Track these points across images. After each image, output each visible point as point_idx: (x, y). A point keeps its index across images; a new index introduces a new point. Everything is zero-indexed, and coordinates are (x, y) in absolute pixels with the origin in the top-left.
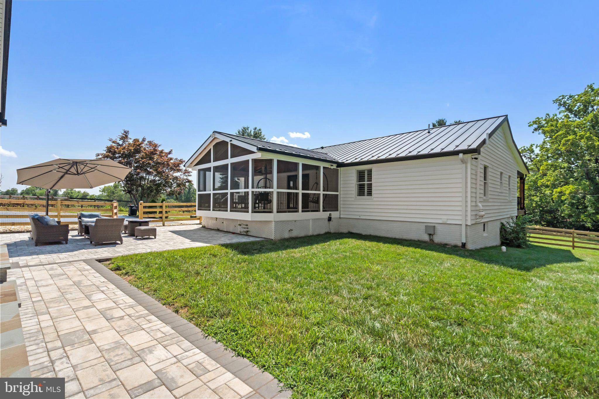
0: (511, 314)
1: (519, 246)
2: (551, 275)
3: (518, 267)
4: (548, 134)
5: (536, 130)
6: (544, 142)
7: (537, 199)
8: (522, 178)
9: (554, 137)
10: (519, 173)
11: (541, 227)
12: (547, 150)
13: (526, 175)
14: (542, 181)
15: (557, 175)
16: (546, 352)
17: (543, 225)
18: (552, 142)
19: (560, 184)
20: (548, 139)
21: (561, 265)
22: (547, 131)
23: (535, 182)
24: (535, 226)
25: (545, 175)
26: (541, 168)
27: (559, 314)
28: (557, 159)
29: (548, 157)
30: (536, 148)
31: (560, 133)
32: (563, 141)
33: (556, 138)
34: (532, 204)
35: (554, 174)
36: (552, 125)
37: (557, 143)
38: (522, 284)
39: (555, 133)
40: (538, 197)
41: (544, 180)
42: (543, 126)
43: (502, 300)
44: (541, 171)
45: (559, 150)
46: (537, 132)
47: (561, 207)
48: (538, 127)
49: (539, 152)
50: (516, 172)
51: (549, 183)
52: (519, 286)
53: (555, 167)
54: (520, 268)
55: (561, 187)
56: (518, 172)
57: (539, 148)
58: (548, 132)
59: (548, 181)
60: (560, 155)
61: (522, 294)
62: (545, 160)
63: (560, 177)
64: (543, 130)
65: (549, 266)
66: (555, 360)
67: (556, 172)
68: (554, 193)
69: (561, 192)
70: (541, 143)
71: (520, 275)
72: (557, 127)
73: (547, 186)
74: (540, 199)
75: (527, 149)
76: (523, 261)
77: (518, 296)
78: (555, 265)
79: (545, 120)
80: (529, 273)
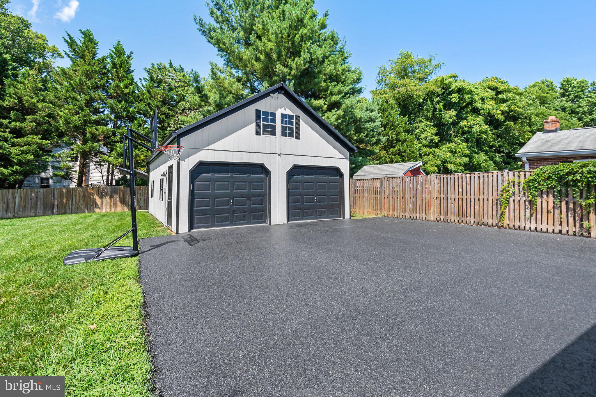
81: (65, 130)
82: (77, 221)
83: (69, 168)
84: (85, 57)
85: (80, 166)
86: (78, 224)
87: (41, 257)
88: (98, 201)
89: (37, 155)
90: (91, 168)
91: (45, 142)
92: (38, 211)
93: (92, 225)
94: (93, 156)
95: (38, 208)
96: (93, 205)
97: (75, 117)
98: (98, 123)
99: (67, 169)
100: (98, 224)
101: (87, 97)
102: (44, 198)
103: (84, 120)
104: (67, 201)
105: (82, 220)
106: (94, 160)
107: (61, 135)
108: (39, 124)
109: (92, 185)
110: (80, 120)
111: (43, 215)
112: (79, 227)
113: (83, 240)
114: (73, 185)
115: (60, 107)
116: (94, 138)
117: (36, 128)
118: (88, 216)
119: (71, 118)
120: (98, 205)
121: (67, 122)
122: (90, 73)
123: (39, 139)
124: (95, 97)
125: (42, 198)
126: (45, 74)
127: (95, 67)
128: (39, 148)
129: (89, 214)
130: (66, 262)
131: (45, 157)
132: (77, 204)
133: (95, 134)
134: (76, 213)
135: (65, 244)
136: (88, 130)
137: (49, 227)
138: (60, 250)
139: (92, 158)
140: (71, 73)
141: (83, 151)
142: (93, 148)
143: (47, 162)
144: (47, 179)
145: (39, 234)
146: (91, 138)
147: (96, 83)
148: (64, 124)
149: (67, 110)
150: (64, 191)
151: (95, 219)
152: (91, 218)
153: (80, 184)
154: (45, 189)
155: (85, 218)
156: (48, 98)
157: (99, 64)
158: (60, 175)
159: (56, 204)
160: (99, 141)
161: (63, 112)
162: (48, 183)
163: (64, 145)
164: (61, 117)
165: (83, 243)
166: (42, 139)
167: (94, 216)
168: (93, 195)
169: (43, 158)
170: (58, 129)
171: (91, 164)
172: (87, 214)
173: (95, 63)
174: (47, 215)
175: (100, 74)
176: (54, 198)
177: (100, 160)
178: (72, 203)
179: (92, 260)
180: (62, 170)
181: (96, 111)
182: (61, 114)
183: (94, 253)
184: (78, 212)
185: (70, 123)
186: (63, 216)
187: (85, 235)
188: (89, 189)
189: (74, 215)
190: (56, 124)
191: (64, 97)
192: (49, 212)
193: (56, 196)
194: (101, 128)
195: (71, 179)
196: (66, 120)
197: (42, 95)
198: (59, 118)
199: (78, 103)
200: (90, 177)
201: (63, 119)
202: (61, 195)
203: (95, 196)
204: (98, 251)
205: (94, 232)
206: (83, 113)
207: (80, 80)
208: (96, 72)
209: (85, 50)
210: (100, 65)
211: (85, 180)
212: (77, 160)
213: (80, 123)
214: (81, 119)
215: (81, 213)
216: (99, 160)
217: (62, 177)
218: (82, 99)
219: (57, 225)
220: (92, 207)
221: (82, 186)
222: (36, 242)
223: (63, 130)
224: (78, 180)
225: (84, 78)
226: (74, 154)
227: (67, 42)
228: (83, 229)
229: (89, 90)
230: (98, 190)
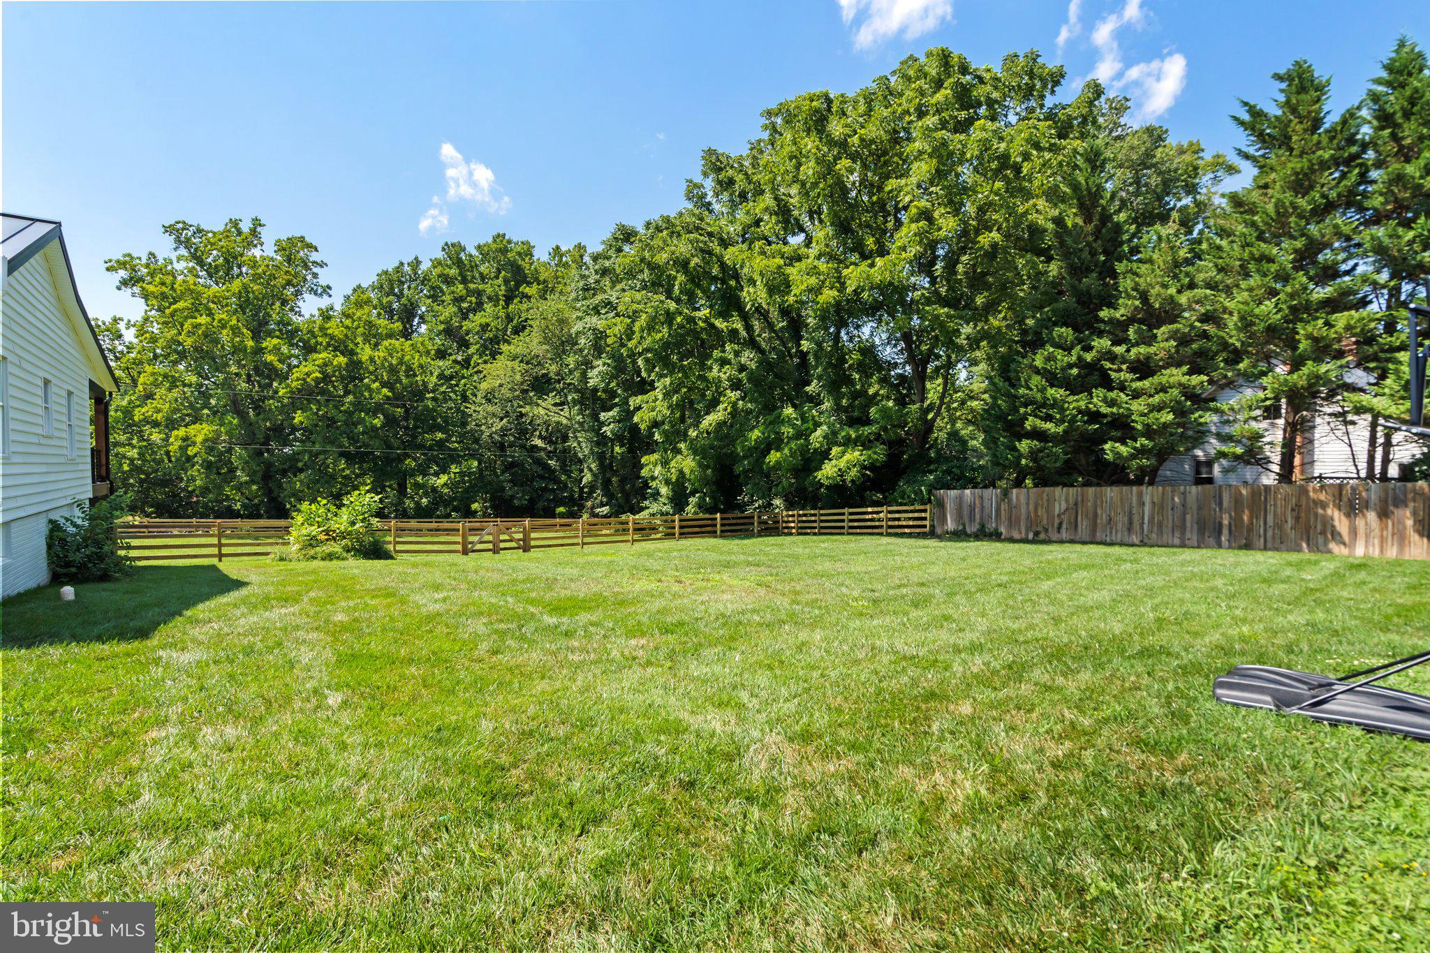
0: (131, 772)
1: (105, 577)
2: (195, 632)
3: (117, 634)
4: (154, 302)
5: (124, 283)
6: (146, 319)
7: (134, 453)
8: (100, 400)
9: (167, 311)
10: (93, 386)
11: (146, 520)
12: (154, 340)
13: (111, 394)
14: (144, 410)
15: (176, 400)
16: (236, 827)
17: (148, 515)
18: (164, 323)
19: (183, 420)
20: (153, 312)
21: (211, 604)
22: (153, 293)
23: (128, 412)
24: (130, 518)
25: (150, 396)
26: (141, 380)
27: (237, 718)
28: (175, 363)
29: (156, 357)
30: (128, 328)
31: (181, 305)
32: (187, 326)
33: (172, 315)
34: (121, 465)
35: (170, 396)
36: (163, 284)
37: (174, 326)
38: (141, 678)
39: (171, 304)
40: (134, 447)
41: (147, 410)
42: (141, 280)
43: (95, 742)
44: (140, 388)
45: (180, 344)
46: (129, 291)
47: (186, 470)
48: (131, 278)
49: (135, 341)
50: (87, 383)
51: (159, 416)
52: (132, 684)
53: (174, 383)
54: (123, 634)
55: (186, 426)
56: (91, 382)
57: (133, 331)
58: (156, 297)
59: (159, 411)
60: (183, 355)
61: (147, 705)
62: (150, 362)
63: (182, 404)
64: (143, 289)
65: (188, 613)
66: (259, 835)
67: (175, 393)
68: (171, 440)
69: (185, 439)
70: (140, 319)
71: (128, 655)
72: (173, 288)
73: (156, 424)
74: (139, 454)
75: (103, 327)
76: (126, 616)
77: (136, 715)
78: (200, 606)
79: (147, 266)
80: (148, 643)
81: (1243, 343)
82: (1276, 572)
83: (1257, 436)
84: (1290, 138)
85: (1285, 431)
86: (1276, 581)
87: (1169, 654)
88: (1341, 522)
89: (1180, 412)
90: (1318, 433)
91: (1196, 380)
92: (1188, 535)
93: (1317, 590)
94: (1323, 399)
95: (1188, 529)
96: (1323, 533)
97: (1268, 305)
98: (1334, 305)
99: (1249, 439)
100: (1336, 592)
101: (1299, 244)
102: (1200, 508)
103: (1291, 308)
104: (1251, 518)
105: (1288, 572)
106: (1328, 410)
107: (1235, 356)
108: (1184, 341)
109: (1320, 477)
110: (1280, 310)
111: (1198, 547)
112: (1277, 589)
113: (1284, 631)
114: (1269, 480)
115: (1228, 291)
116: (1323, 350)
117: (1177, 352)
118: (1309, 562)
119: (1257, 311)
120: (1339, 534)
121: (1246, 323)
122: (1306, 175)
123: (1184, 375)
124: (1323, 236)
125: (1195, 507)
126: (1200, 226)
127: (1320, 153)
128: (1184, 394)
129: (1313, 557)
130: (1219, 691)
131: (1197, 415)
132: (1279, 526)
133: (1323, 338)
134: (1277, 549)
135: (1234, 632)
136: (1302, 332)
137: (1205, 577)
138: (1216, 647)
139: (1322, 406)
140: (1255, 196)
141: (1290, 390)
142: (1318, 377)
143: (1201, 424)
144: (1209, 464)
145: (1179, 594)
146: (1314, 352)
147: (1324, 196)
148: (1239, 329)
149: (1246, 294)
150: (1244, 492)
151: (1327, 572)
152: (1317, 568)
153: (1286, 474)
154: (1200, 487)
155: (1299, 566)
156: (1200, 277)
157: (1332, 139)
158: (1234, 453)
159: (1226, 522)
160: (1340, 354)
161: (1235, 303)
162: (1211, 472)
163: (1241, 381)
164: (1231, 314)
165: (1279, 641)
166: (1190, 373)
167: (1328, 566)
168: (1324, 506)
169: (1193, 417)
170: (1225, 345)
171: (1318, 420)
172: (1306, 555)
173: (1319, 142)
174: (1207, 547)
175: (1338, 165)
176: (1221, 509)
177: (1343, 407)
178: (1265, 523)
179: (1295, 710)
180: (1239, 442)
181: (1329, 273)
182: (1230, 305)
183: (1303, 690)
184: (1283, 546)
185: (1252, 324)
186: (1242, 553)
187: (1290, 618)
188: (1310, 489)
189: (1270, 553)
190: (1221, 333)
191: (1238, 263)
192: (1212, 541)
193: (1225, 504)
194: (1341, 319)
195: (1264, 463)
196: (1242, 318)
197: (1187, 274)
198: (1226, 316)
199: (1273, 268)
200: (1316, 457)
201: (1235, 319)
202: (1238, 501)
203: (1329, 512)
204: (1321, 686)
205: (1320, 615)
206: (1289, 289)
207: (1276, 205)
208: (1324, 165)
209: (1290, 121)
210: (1335, 142)
211: (1302, 464)
212: (1278, 416)
213: (1279, 316)
214: (1284, 306)
215: (1289, 550)
216: (1340, 409)
217: (1237, 458)
218: (1284, 253)
219: (1224, 576)
220: (1321, 540)
221: (1290, 482)
222: (1168, 613)
223: (1238, 344)
224: (1282, 466)
225: (1288, 197)
226: (1267, 399)
227: (1242, 123)
228: (1289, 597)
229: (1303, 223)
230: (1340, 494)
